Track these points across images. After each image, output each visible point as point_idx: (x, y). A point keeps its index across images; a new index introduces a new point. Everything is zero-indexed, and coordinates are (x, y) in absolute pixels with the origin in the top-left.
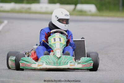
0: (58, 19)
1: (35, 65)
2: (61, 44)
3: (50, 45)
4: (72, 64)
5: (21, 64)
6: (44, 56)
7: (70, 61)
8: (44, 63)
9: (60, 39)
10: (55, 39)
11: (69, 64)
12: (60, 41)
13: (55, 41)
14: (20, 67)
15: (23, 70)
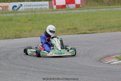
1: (49, 55)
5: (41, 54)
7: (66, 52)
8: (54, 54)
10: (55, 41)
12: (58, 42)
14: (41, 56)
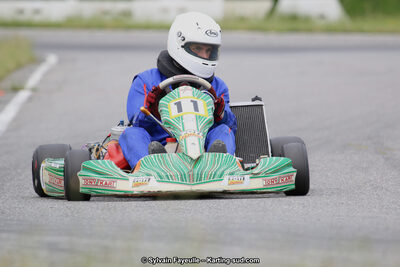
0: (183, 43)
2: (199, 118)
3: (167, 122)
4: (235, 178)
5: (82, 182)
6: (152, 156)
7: (228, 171)
8: (152, 178)
9: (195, 104)
11: (226, 178)
12: (196, 109)
13: (180, 109)
14: (81, 190)
15: (86, 197)
